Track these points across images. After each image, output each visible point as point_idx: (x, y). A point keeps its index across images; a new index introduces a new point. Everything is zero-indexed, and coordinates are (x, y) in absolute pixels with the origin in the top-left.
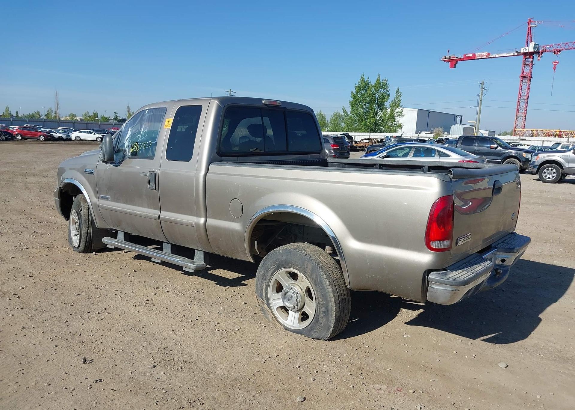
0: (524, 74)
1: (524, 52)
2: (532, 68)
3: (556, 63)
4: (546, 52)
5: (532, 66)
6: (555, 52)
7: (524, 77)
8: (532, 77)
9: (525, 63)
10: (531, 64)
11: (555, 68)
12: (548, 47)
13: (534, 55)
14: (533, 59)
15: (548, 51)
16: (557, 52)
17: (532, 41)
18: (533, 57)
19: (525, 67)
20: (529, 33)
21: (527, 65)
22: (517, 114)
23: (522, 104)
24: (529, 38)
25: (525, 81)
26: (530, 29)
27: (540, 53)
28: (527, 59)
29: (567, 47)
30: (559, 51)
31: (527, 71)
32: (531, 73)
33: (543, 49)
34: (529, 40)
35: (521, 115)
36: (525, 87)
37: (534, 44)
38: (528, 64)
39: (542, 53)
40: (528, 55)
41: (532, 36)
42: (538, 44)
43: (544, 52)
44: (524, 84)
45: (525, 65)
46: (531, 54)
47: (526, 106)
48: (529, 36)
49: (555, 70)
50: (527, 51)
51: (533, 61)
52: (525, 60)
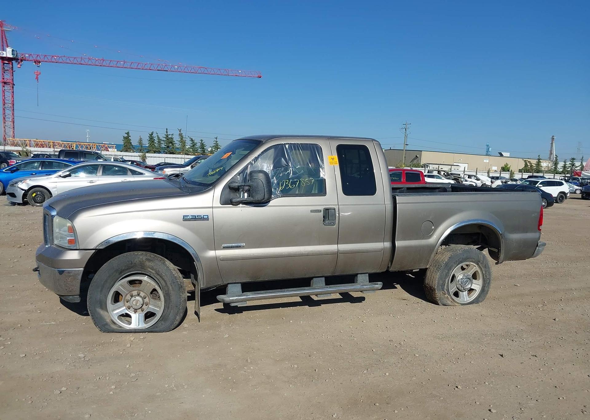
0: (5, 80)
1: (1, 56)
2: (13, 75)
3: (38, 73)
4: (25, 60)
5: (12, 73)
6: (35, 62)
7: (5, 83)
8: (14, 85)
9: (4, 68)
10: (11, 70)
11: (37, 78)
12: (27, 55)
13: (14, 62)
14: (12, 65)
15: (28, 60)
16: (37, 62)
17: (9, 45)
18: (12, 63)
19: (4, 72)
20: (4, 36)
21: (6, 70)
22: (5, 123)
23: (8, 112)
24: (5, 42)
25: (7, 87)
26: (3, 32)
27: (20, 61)
28: (5, 65)
29: (46, 59)
30: (39, 62)
31: (8, 77)
32: (13, 80)
33: (22, 57)
34: (5, 44)
35: (9, 123)
36: (8, 95)
37: (11, 49)
38: (8, 70)
39: (22, 61)
40: (6, 60)
41: (7, 41)
42: (16, 51)
43: (23, 60)
44: (7, 90)
45: (4, 71)
46: (9, 60)
47: (13, 114)
48: (4, 40)
49: (38, 80)
50: (5, 56)
51: (12, 67)
52: (3, 65)
